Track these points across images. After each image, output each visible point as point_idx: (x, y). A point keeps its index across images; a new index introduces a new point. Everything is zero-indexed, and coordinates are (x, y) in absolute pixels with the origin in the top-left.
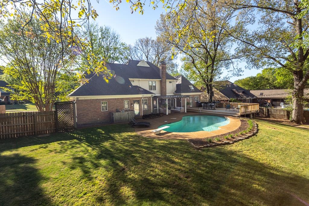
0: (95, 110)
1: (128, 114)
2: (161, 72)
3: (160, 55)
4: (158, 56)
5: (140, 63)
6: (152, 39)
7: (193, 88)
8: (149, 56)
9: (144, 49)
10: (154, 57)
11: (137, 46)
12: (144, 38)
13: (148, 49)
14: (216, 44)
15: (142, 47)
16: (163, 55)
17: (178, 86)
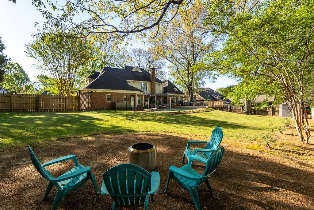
0: (102, 100)
1: (126, 104)
2: (151, 76)
3: (150, 64)
4: (149, 64)
5: (134, 69)
6: (144, 50)
7: (177, 91)
8: (141, 64)
9: (137, 58)
10: (145, 65)
11: (131, 55)
12: (137, 48)
13: (140, 58)
14: (195, 55)
15: (135, 55)
16: (153, 63)
17: (165, 88)
